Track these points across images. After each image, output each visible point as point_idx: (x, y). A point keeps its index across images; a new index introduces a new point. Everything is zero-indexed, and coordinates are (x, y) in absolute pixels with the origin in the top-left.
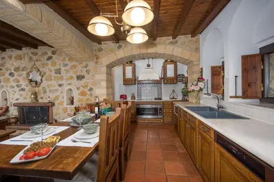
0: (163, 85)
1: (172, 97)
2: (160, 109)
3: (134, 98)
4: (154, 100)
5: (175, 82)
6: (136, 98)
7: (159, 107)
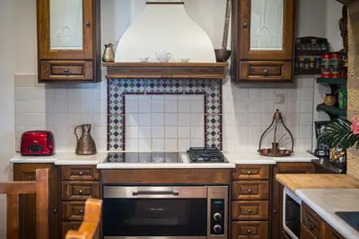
0: (227, 88)
1: (267, 146)
2: (218, 205)
3: (93, 150)
4: (186, 164)
5: (286, 73)
6: (102, 151)
7: (211, 193)
